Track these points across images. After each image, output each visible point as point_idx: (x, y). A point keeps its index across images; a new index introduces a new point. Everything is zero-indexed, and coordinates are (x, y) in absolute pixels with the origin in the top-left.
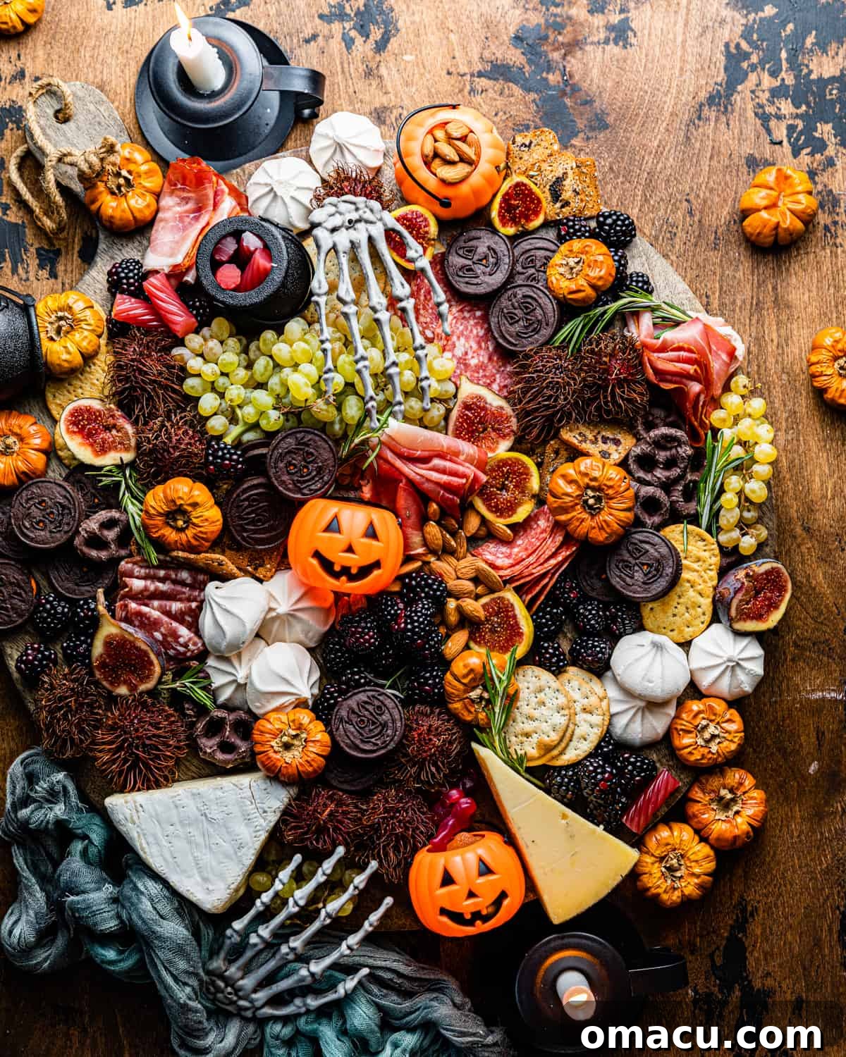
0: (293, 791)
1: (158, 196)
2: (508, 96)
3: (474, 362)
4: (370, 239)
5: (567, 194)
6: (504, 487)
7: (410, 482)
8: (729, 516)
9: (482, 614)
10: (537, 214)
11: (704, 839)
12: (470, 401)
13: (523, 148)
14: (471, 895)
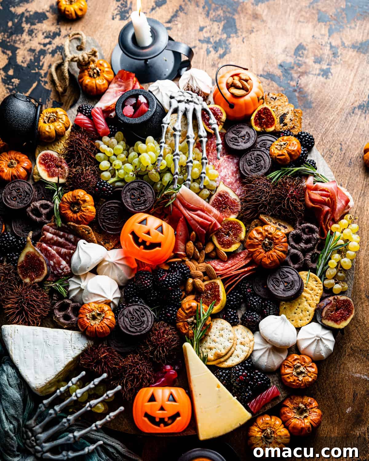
0: (91, 343)
1: (109, 83)
2: (271, 87)
3: (228, 180)
4: (194, 110)
5: (287, 121)
6: (228, 234)
7: (185, 218)
8: (331, 272)
9: (203, 288)
10: (272, 126)
11: (286, 427)
12: (222, 193)
13: (272, 99)
14: (162, 409)
